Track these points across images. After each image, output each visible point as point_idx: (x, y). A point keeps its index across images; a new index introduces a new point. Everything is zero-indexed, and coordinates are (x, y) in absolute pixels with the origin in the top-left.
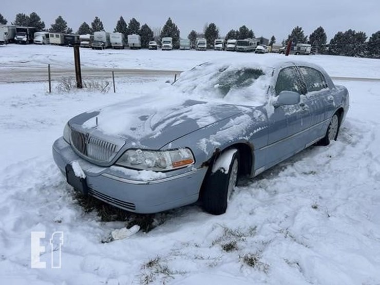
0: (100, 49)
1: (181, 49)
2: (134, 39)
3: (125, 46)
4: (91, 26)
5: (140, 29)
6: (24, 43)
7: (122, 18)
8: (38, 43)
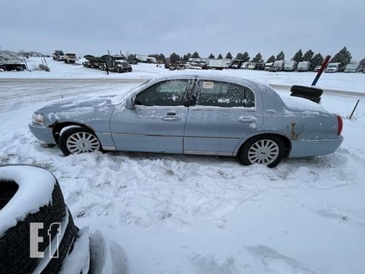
0: (275, 71)
1: (345, 72)
2: (304, 64)
3: (295, 69)
4: (276, 58)
5: (313, 57)
6: (235, 68)
7: (300, 51)
8: (242, 68)
